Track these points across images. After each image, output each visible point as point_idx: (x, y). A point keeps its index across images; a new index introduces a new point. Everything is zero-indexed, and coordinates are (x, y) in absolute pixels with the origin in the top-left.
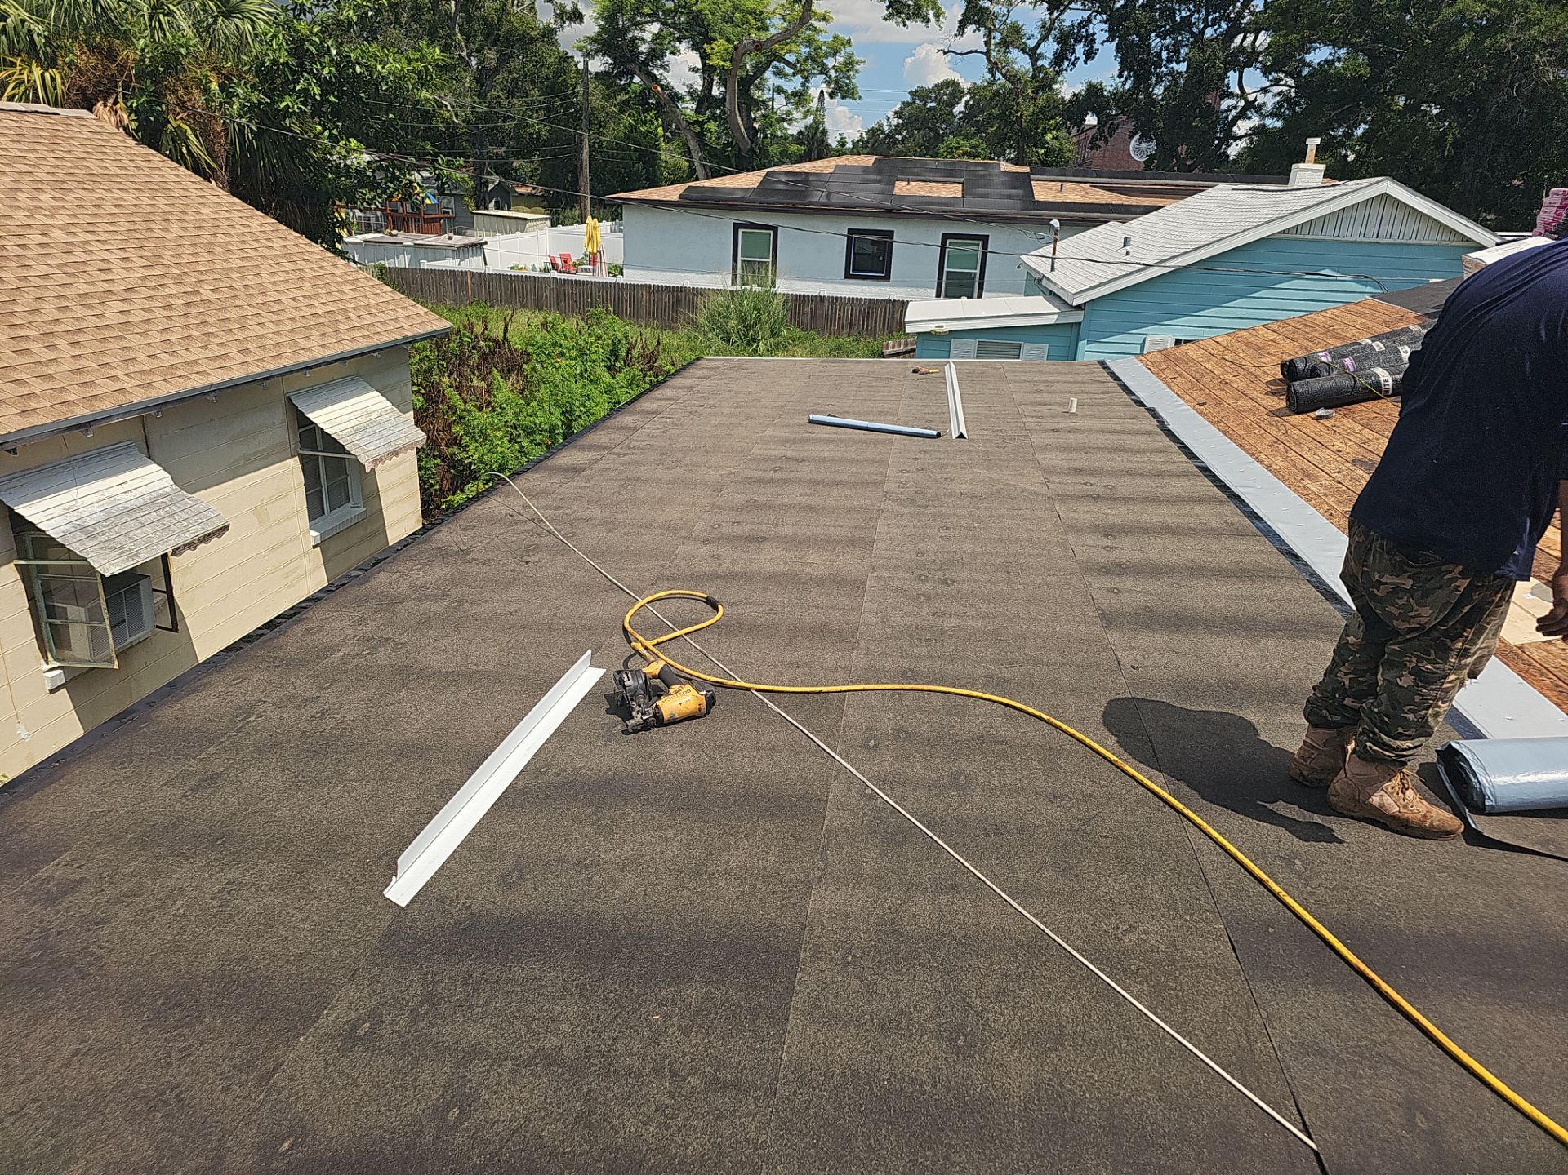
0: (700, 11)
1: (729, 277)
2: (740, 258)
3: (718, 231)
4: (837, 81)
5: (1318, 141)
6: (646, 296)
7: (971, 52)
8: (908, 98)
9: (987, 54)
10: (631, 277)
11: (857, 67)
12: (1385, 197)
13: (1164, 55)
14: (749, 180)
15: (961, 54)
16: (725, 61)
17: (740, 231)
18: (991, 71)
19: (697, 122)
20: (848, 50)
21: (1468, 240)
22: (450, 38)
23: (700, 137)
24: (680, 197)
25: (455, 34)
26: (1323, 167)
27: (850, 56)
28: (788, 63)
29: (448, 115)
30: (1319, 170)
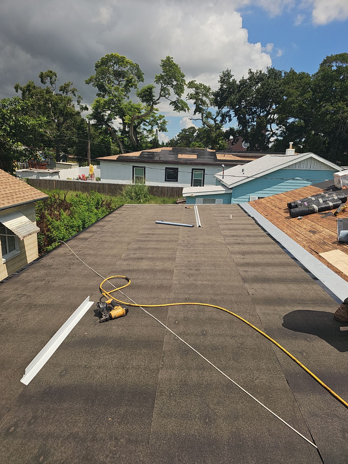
0: (122, 108)
1: (132, 181)
2: (135, 176)
3: (128, 169)
4: (161, 127)
5: (292, 143)
6: (107, 187)
7: (198, 119)
8: (181, 132)
9: (202, 120)
10: (103, 181)
11: (166, 123)
12: (311, 158)
13: (250, 120)
14: (137, 154)
15: (195, 120)
16: (129, 121)
17: (135, 168)
18: (203, 124)
19: (121, 138)
20: (164, 118)
21: (334, 169)
22: (49, 114)
23: (123, 142)
24: (117, 159)
25: (51, 113)
26: (294, 150)
27: (164, 120)
28: (147, 122)
29: (48, 135)
30: (294, 151)
